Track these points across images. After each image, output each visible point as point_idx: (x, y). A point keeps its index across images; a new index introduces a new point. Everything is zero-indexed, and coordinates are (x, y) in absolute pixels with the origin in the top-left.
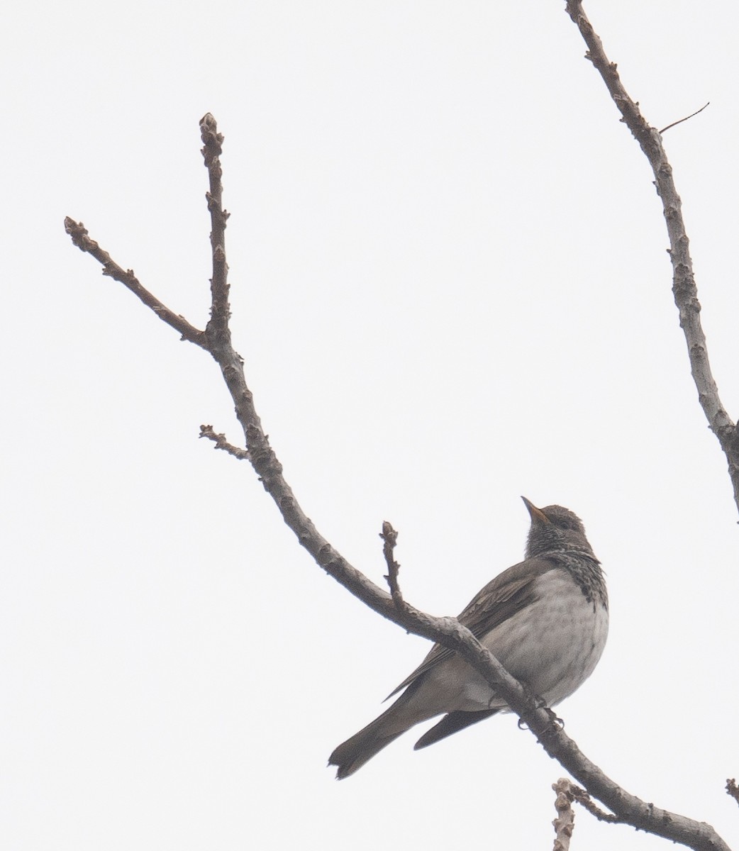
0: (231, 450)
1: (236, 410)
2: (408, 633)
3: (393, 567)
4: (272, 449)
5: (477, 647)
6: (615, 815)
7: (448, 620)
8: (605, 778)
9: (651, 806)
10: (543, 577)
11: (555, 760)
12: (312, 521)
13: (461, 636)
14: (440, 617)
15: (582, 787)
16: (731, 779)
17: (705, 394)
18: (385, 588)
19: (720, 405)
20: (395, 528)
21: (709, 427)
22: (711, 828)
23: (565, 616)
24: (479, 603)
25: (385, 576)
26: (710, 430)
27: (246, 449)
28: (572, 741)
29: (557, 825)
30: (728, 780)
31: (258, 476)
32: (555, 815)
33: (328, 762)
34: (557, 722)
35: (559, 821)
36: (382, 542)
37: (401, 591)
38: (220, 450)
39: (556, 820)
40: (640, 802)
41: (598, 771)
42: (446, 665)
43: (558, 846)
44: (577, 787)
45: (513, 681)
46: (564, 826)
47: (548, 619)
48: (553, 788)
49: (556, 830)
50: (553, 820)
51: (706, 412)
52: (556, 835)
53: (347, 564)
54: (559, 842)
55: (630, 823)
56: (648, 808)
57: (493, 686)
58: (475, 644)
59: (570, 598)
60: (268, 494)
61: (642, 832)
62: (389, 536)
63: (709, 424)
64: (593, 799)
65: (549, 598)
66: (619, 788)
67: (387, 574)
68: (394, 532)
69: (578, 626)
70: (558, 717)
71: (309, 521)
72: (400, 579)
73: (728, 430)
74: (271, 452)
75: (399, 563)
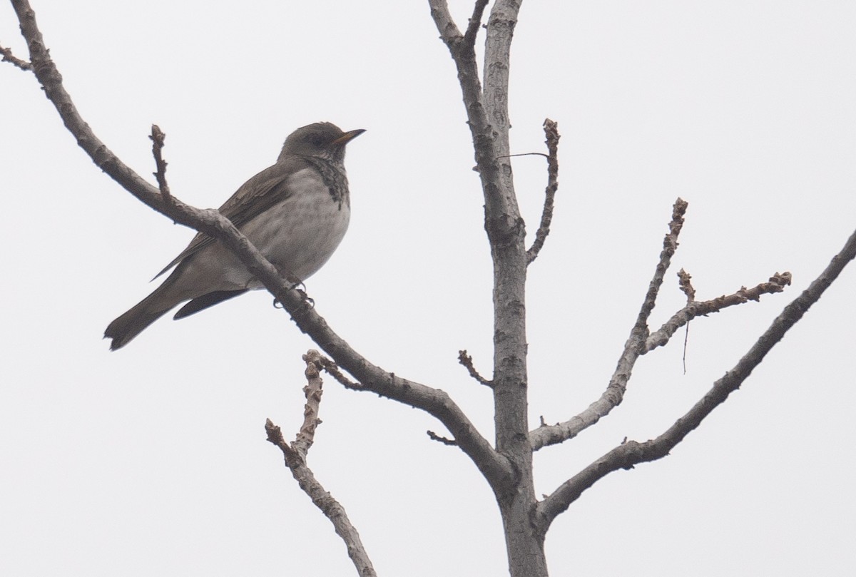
0: (17, 63)
1: (21, 27)
2: (175, 223)
3: (161, 166)
4: (53, 62)
5: (236, 235)
6: (360, 383)
7: (210, 212)
8: (351, 351)
9: (392, 375)
10: (296, 175)
11: (307, 335)
12: (89, 125)
13: (222, 225)
14: (204, 209)
15: (330, 359)
16: (463, 350)
17: (436, 8)
18: (154, 184)
19: (450, 18)
20: (163, 131)
21: (440, 38)
22: (446, 394)
23: (312, 212)
24: (240, 197)
25: (154, 173)
26: (441, 40)
27: (30, 62)
28: (322, 318)
29: (307, 391)
30: (460, 352)
31: (41, 85)
32: (306, 382)
33: (103, 335)
34: (308, 301)
35: (308, 388)
36: (151, 143)
37: (168, 186)
38: (6, 62)
39: (306, 386)
40: (382, 372)
41: (345, 345)
42: (209, 251)
43: (309, 410)
44: (327, 359)
45: (269, 265)
46: (314, 392)
47: (297, 215)
48: (303, 358)
49: (306, 396)
50: (304, 387)
51: (438, 26)
52: (307, 400)
53: (121, 162)
54: (309, 407)
55: (374, 391)
56: (390, 377)
57: (251, 270)
58: (234, 233)
59: (318, 195)
60: (50, 101)
61: (384, 398)
62: (157, 138)
63: (440, 35)
64: (340, 370)
65: (300, 196)
66: (363, 359)
67: (156, 171)
68: (162, 134)
69: (323, 220)
70: (309, 296)
71: (86, 124)
72: (167, 176)
73: (457, 40)
74: (52, 65)
75: (166, 162)
